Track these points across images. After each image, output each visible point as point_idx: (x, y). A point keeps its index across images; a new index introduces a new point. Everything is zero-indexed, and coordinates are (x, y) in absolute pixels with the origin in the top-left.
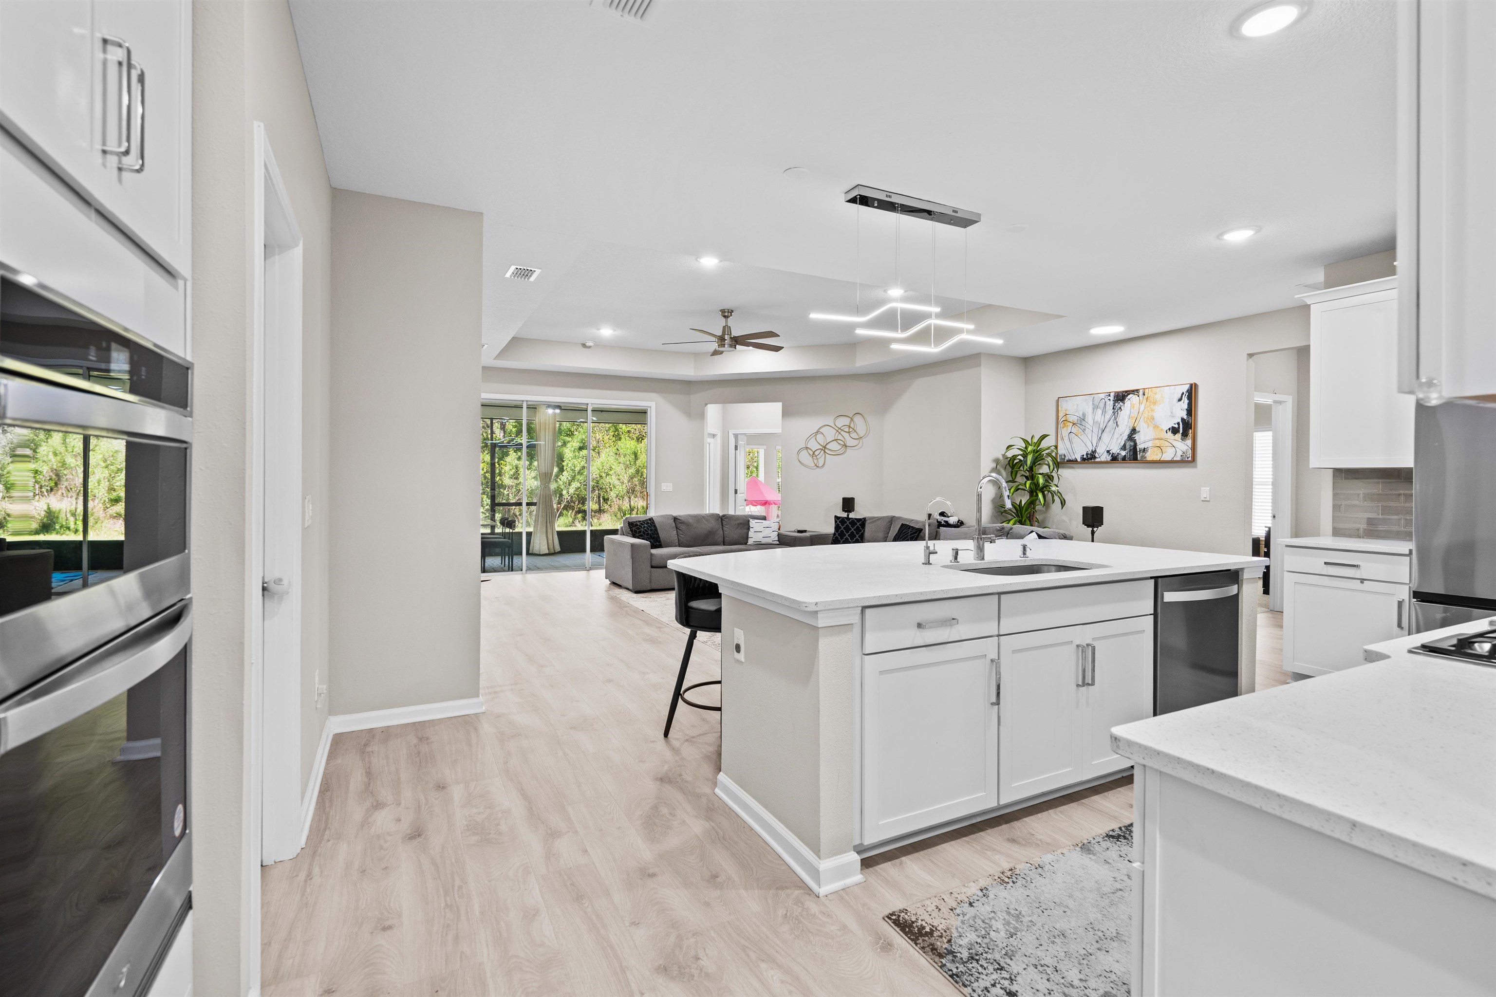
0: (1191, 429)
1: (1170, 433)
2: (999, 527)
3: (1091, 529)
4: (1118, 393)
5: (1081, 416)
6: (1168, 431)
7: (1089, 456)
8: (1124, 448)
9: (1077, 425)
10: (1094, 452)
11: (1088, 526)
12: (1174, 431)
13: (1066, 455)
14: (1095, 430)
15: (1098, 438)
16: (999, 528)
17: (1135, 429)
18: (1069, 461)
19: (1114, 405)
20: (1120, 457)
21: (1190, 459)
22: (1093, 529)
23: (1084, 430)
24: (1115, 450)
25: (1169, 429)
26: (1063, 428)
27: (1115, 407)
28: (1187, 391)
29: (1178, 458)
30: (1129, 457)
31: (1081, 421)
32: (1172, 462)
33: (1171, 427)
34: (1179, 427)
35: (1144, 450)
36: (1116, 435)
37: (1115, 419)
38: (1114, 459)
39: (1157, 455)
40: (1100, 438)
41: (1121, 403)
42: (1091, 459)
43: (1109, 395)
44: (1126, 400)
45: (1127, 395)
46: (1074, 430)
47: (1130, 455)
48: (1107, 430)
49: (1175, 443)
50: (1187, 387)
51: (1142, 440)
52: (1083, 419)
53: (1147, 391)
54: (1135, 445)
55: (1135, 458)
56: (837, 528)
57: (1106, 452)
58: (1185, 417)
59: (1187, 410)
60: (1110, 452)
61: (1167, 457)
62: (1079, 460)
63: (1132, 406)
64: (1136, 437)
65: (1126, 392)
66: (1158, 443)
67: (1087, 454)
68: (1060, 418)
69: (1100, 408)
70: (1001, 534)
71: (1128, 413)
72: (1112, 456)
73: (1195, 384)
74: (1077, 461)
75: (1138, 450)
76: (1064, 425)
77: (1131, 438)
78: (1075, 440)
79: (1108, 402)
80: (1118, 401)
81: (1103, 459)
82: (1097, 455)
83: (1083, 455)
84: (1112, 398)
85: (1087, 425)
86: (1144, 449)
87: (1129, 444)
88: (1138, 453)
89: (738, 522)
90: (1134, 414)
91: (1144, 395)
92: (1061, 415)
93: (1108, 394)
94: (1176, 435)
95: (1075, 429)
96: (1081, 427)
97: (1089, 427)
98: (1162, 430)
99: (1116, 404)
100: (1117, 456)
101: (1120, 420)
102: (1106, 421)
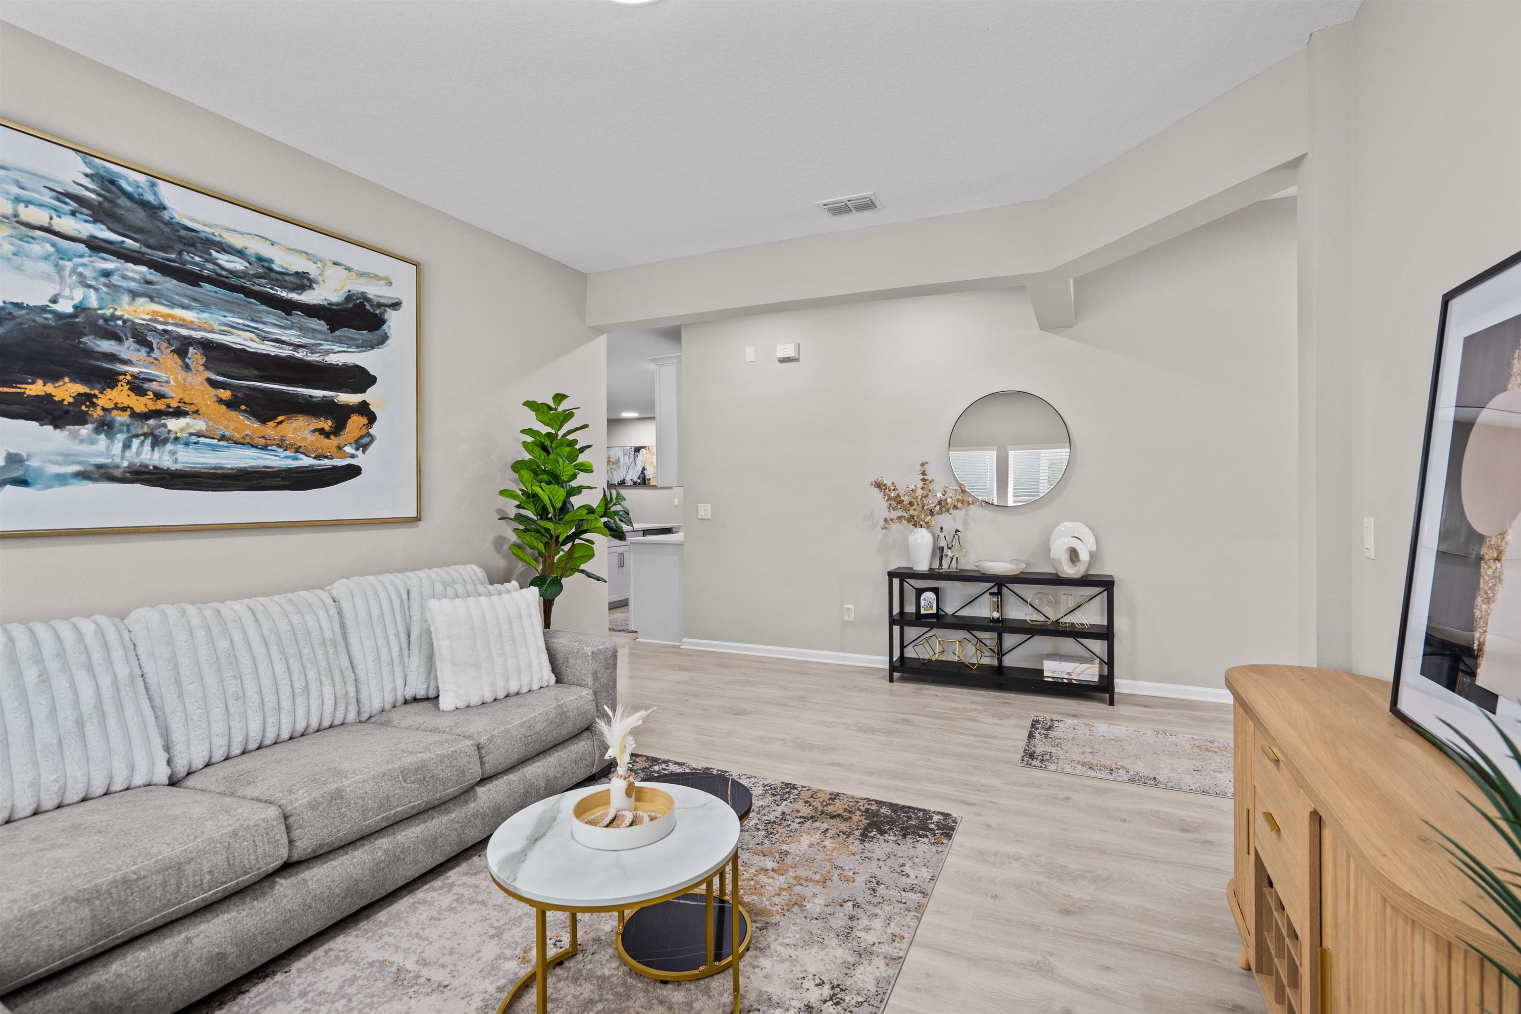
4: (636, 447)
8: (639, 478)
10: (624, 480)
14: (625, 467)
19: (634, 454)
20: (637, 483)
23: (619, 467)
24: (635, 479)
30: (642, 483)
35: (649, 479)
36: (635, 471)
37: (635, 462)
38: (635, 484)
39: (655, 482)
40: (627, 472)
41: (638, 453)
42: (623, 484)
44: (640, 452)
46: (614, 467)
48: (631, 468)
51: (649, 474)
52: (618, 461)
53: (649, 447)
54: (645, 476)
55: (645, 484)
60: (633, 480)
62: (616, 484)
63: (643, 455)
64: (645, 472)
65: (640, 447)
66: (653, 476)
67: (621, 481)
69: (627, 455)
71: (641, 459)
72: (634, 482)
75: (646, 479)
77: (642, 473)
78: (615, 473)
80: (636, 452)
81: (629, 484)
82: (627, 482)
85: (620, 464)
88: (646, 481)
90: (644, 460)
91: (648, 449)
93: (631, 448)
101: (637, 462)
102: (630, 463)
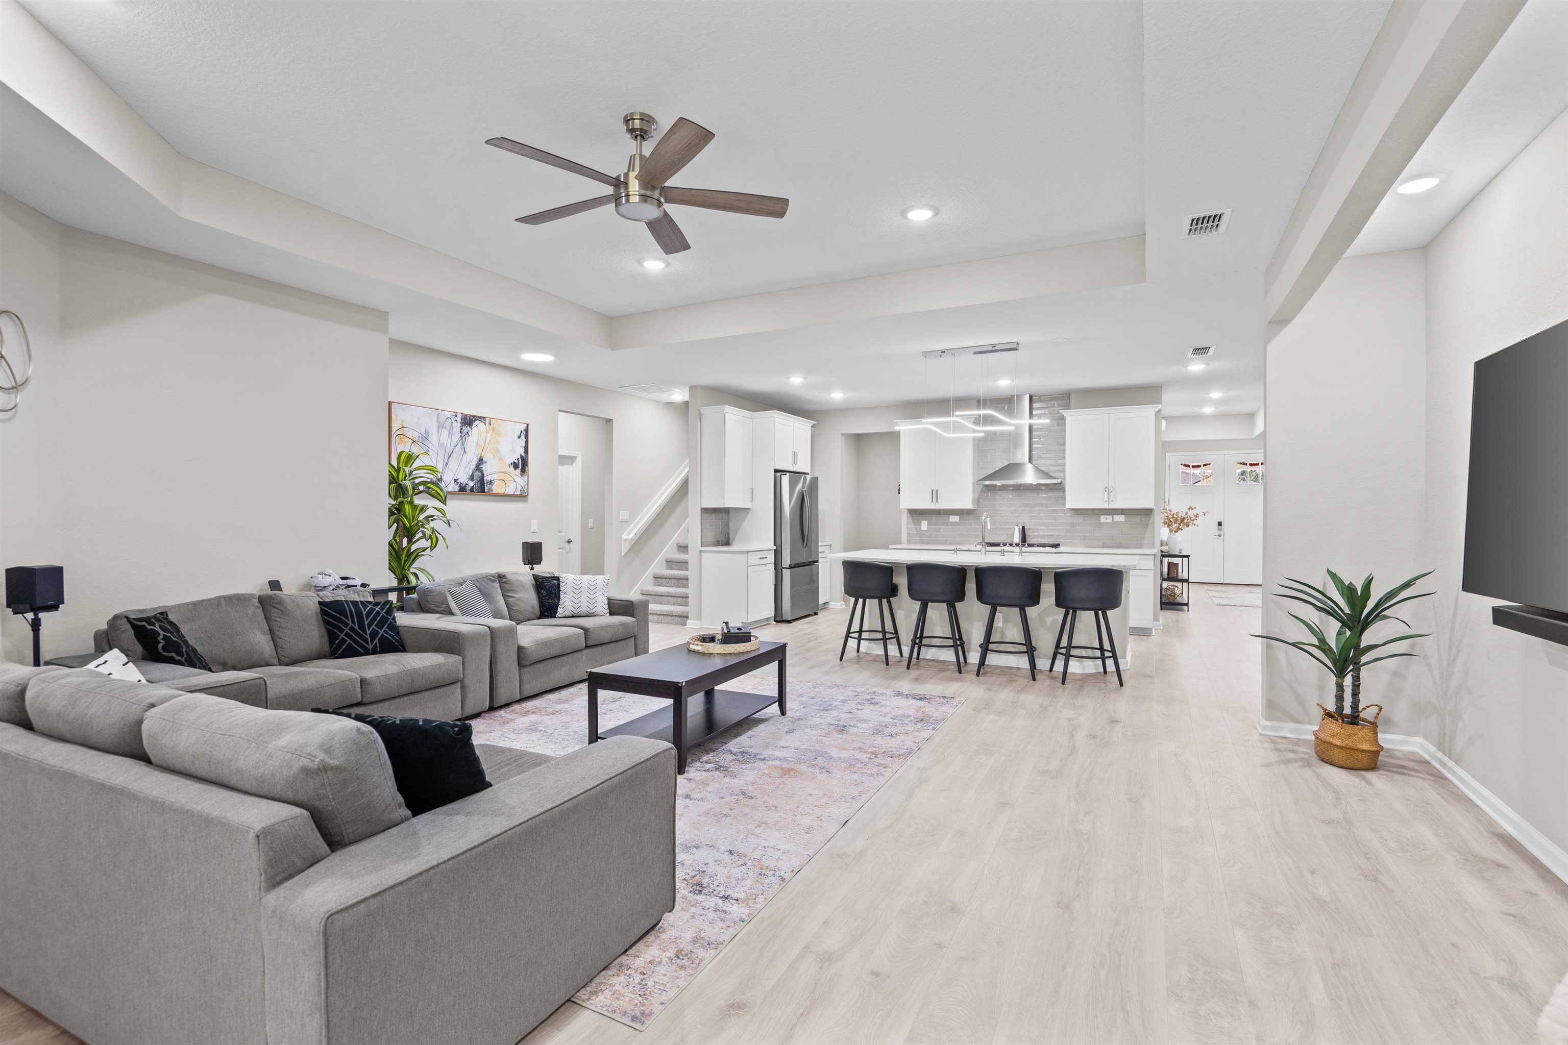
0: (527, 466)
1: (512, 467)
4: (466, 415)
5: (423, 432)
8: (472, 478)
10: (440, 479)
12: (515, 466)
14: (441, 453)
15: (444, 464)
17: (482, 459)
19: (461, 429)
20: (468, 488)
21: (525, 494)
23: (427, 452)
24: (463, 479)
25: (511, 464)
26: (399, 444)
28: (525, 430)
29: (518, 493)
30: (476, 488)
31: (423, 440)
32: (514, 496)
33: (512, 461)
34: (519, 463)
35: (491, 482)
36: (464, 463)
37: (462, 444)
38: (462, 489)
39: (502, 488)
40: (447, 464)
41: (468, 428)
43: (456, 416)
44: (474, 426)
45: (474, 421)
46: (413, 449)
47: (477, 486)
48: (454, 455)
49: (515, 478)
51: (491, 471)
52: (425, 437)
53: (492, 421)
54: (483, 476)
55: (483, 491)
57: (453, 480)
58: (523, 455)
59: (524, 448)
60: (458, 481)
61: (510, 491)
63: (480, 433)
64: (484, 467)
65: (474, 416)
66: (502, 476)
68: (394, 430)
69: (446, 428)
71: (475, 440)
72: (459, 486)
73: (530, 427)
75: (485, 481)
76: (399, 441)
77: (478, 468)
79: (455, 424)
80: (465, 424)
81: (450, 489)
84: (459, 419)
85: (430, 446)
86: (491, 480)
87: (477, 474)
88: (485, 485)
90: (481, 443)
91: (490, 424)
92: (395, 426)
93: (455, 414)
94: (517, 470)
95: (416, 448)
96: (424, 447)
97: (434, 448)
98: (505, 463)
99: (464, 428)
100: (465, 486)
101: (467, 446)
102: (453, 445)
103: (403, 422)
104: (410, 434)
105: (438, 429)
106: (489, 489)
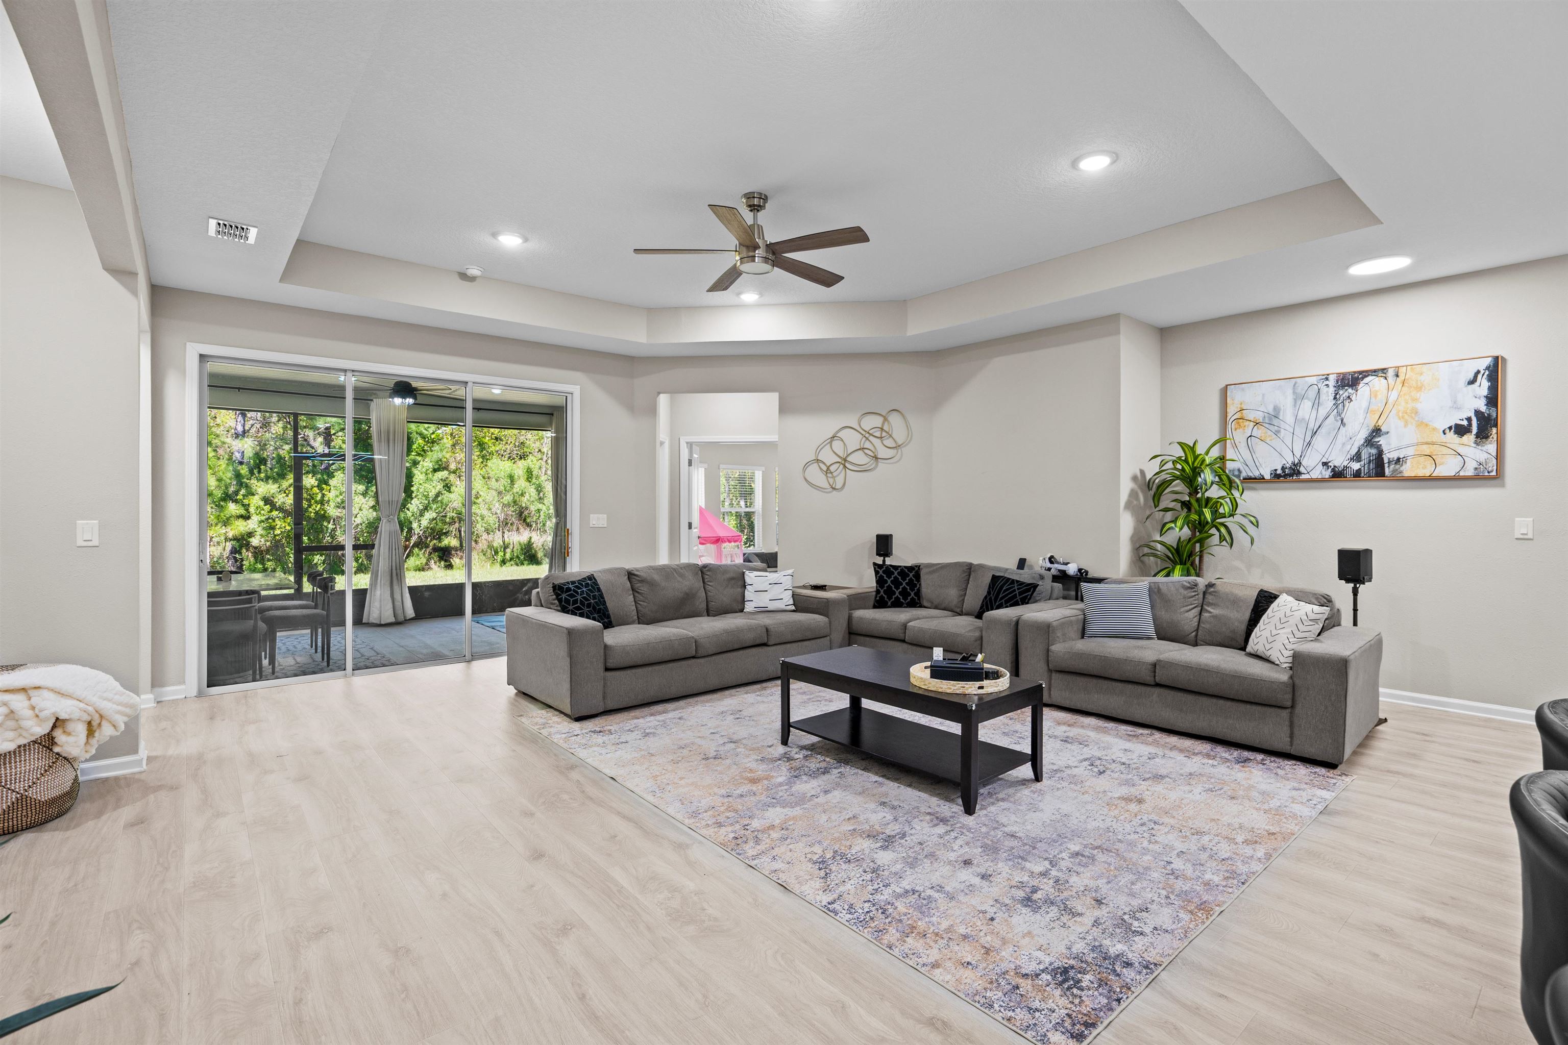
0: (1496, 425)
1: (1451, 434)
2: (1189, 583)
3: (1352, 585)
4: (1344, 374)
5: (1270, 410)
6: (1448, 431)
7: (1287, 470)
8: (1357, 457)
9: (1264, 424)
10: (1295, 465)
11: (1348, 581)
12: (1461, 430)
13: (1242, 469)
14: (1299, 432)
15: (1306, 444)
16: (1188, 585)
17: (1379, 429)
18: (1248, 479)
19: (1336, 394)
20: (1348, 472)
21: (1494, 473)
22: (1355, 585)
23: (1277, 433)
24: (1339, 460)
25: (1450, 428)
26: (1236, 429)
27: (1338, 396)
28: (1487, 368)
29: (1469, 472)
30: (1366, 471)
31: (1270, 419)
32: (1455, 478)
33: (1453, 424)
34: (1470, 424)
36: (1341, 438)
37: (1339, 414)
38: (1338, 475)
39: (1425, 467)
40: (1309, 443)
41: (1350, 390)
42: (1291, 475)
43: (1327, 379)
44: (1361, 385)
45: (1363, 378)
46: (1257, 432)
47: (1369, 468)
48: (1323, 431)
49: (1461, 450)
50: (1488, 361)
51: (1396, 445)
52: (1276, 414)
53: (1402, 371)
54: (1380, 453)
55: (1379, 474)
56: (880, 581)
57: (1321, 464)
58: (1483, 409)
59: (1486, 397)
60: (1330, 464)
61: (1447, 470)
62: (1267, 477)
63: (1373, 394)
64: (1382, 441)
65: (1361, 372)
66: (1426, 450)
67: (1283, 468)
68: (1229, 416)
69: (1307, 398)
70: (1193, 594)
71: (1365, 404)
72: (1333, 470)
73: (1504, 359)
74: (1264, 479)
75: (1386, 461)
76: (1237, 426)
77: (1369, 442)
78: (1262, 447)
79: (1324, 390)
80: (1344, 386)
81: (1315, 475)
82: (1302, 469)
83: (1276, 470)
84: (1332, 383)
85: (1282, 425)
86: (1399, 459)
87: (1368, 452)
88: (1386, 465)
89: (728, 576)
90: (1378, 406)
91: (1397, 376)
92: (1231, 410)
93: (1324, 377)
94: (1465, 437)
95: (1260, 431)
96: (1271, 427)
97: (1288, 427)
98: (1434, 429)
99: (1341, 392)
100: (1343, 470)
101: (1348, 416)
102: (1321, 418)
103: (1241, 404)
104: (1251, 415)
105: (1295, 403)
106: (1395, 471)
